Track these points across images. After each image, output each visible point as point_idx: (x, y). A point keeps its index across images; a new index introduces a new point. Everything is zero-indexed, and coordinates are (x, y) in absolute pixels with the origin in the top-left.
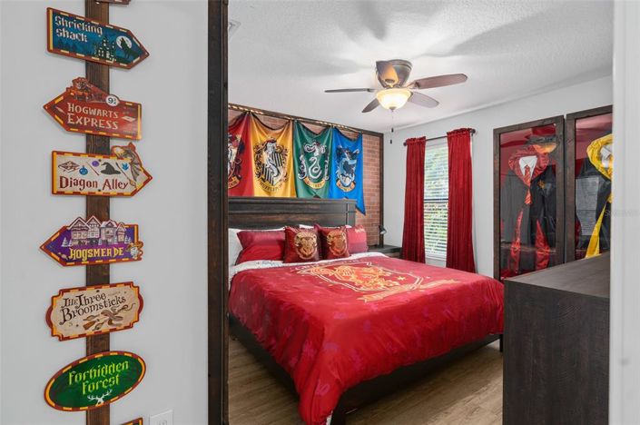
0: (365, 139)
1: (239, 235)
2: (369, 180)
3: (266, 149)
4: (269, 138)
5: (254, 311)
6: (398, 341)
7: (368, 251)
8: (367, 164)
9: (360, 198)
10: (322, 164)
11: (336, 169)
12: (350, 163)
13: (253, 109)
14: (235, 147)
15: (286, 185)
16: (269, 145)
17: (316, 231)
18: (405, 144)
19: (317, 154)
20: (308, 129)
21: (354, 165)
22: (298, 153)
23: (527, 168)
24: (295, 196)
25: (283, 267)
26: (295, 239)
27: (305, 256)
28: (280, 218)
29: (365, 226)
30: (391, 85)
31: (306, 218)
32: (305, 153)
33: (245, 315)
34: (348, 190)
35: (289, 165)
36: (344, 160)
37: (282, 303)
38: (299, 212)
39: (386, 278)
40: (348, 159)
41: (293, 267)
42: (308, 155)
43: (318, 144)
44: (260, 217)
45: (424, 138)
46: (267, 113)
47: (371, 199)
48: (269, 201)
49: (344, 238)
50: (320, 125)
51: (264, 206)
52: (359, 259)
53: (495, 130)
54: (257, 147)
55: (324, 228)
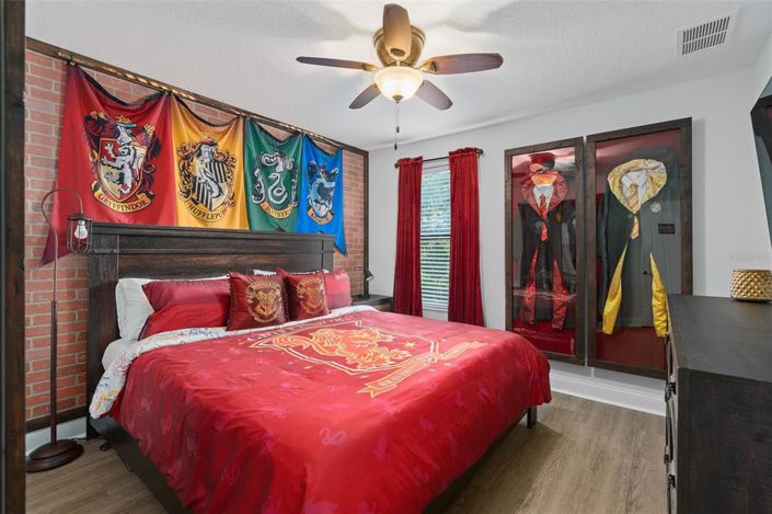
0: (346, 155)
1: (146, 288)
2: (350, 210)
3: (199, 155)
4: (205, 138)
5: (165, 429)
6: (428, 459)
7: (352, 305)
8: (349, 189)
9: (339, 232)
10: (288, 184)
11: (308, 193)
12: (327, 185)
13: (177, 89)
14: (142, 144)
15: (233, 213)
16: (204, 148)
17: (280, 278)
18: (396, 166)
19: (280, 168)
20: (266, 132)
21: (331, 189)
22: (251, 164)
23: (543, 198)
24: (247, 228)
25: (227, 337)
26: (247, 292)
27: (262, 317)
28: (223, 261)
29: (347, 270)
30: (397, 59)
31: (263, 260)
32: (263, 167)
33: (149, 436)
34: (324, 222)
35: (238, 183)
36: (318, 181)
37: (219, 415)
38: (253, 251)
39: (390, 346)
40: (323, 180)
41: (243, 337)
42: (266, 169)
43: (282, 156)
44: (189, 259)
45: (421, 158)
46: (200, 99)
47: (353, 236)
48: (203, 234)
49: (322, 287)
50: (284, 129)
51: (196, 241)
52: (343, 317)
53: (506, 151)
54: (184, 149)
55: (292, 275)
